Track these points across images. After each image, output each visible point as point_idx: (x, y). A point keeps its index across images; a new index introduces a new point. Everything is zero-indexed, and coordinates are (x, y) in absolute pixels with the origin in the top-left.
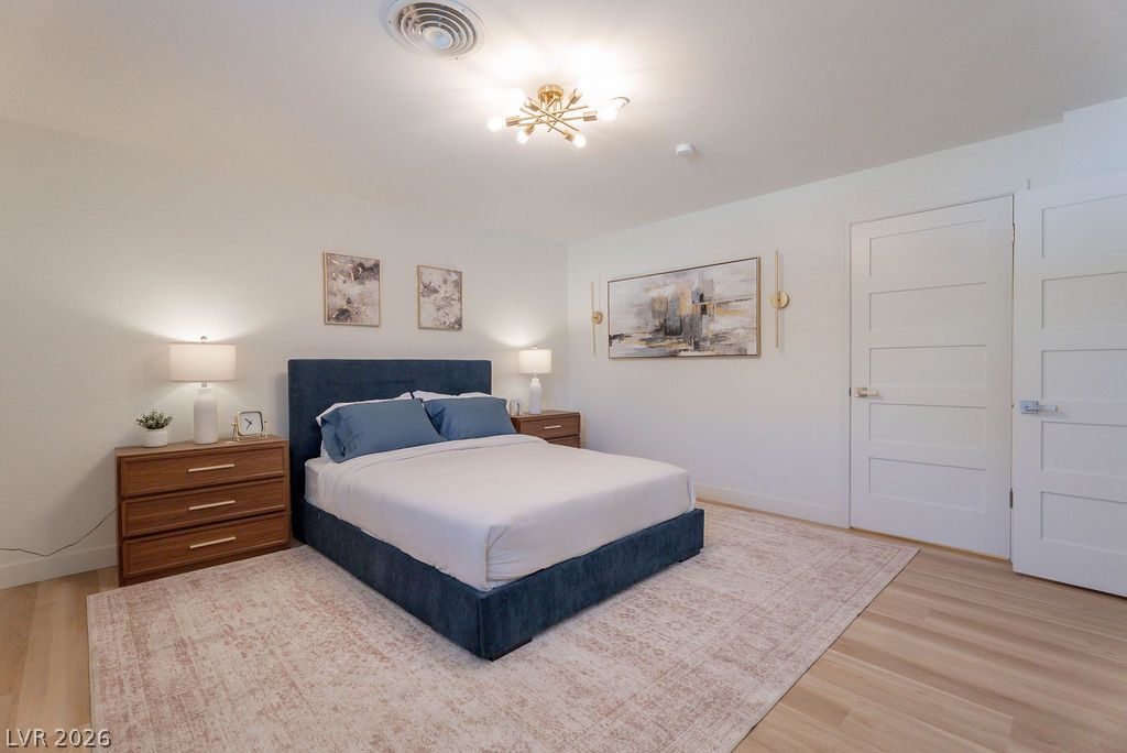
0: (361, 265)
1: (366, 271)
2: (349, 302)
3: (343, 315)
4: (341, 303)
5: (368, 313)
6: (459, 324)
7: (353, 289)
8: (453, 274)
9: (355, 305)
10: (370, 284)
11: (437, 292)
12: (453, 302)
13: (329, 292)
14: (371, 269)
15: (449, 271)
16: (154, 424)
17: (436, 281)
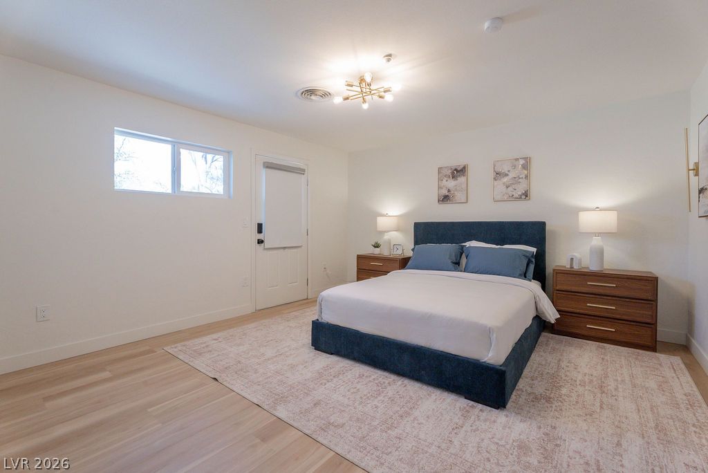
0: (456, 170)
1: (459, 172)
2: (449, 191)
3: (445, 199)
4: (445, 192)
5: (460, 196)
6: (526, 195)
7: (451, 184)
8: (520, 160)
9: (452, 192)
10: (462, 179)
11: (507, 175)
12: (520, 180)
13: (440, 188)
14: (461, 170)
15: (517, 160)
16: (377, 246)
17: (505, 169)
